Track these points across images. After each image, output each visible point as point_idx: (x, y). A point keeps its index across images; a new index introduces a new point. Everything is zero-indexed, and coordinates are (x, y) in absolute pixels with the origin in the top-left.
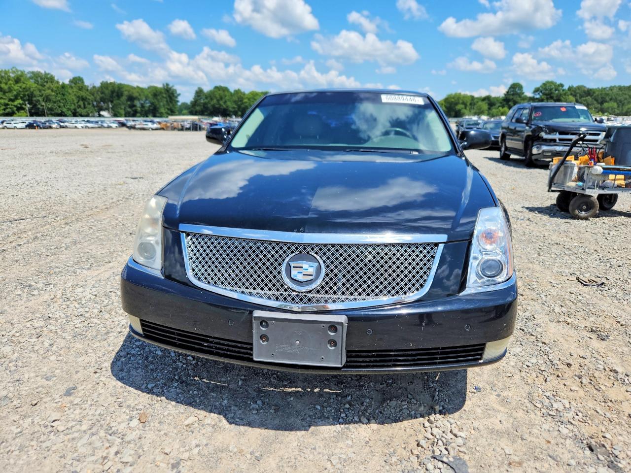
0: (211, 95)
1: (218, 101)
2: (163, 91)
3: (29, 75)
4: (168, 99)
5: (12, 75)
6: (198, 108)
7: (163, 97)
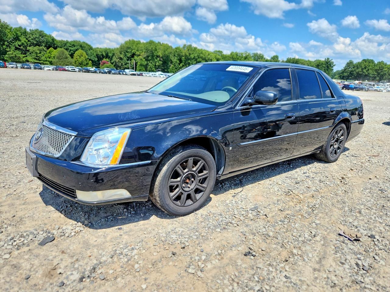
0: (358, 66)
1: (362, 69)
2: (324, 63)
3: (252, 55)
4: (326, 68)
5: (244, 55)
6: (345, 74)
7: (323, 67)
